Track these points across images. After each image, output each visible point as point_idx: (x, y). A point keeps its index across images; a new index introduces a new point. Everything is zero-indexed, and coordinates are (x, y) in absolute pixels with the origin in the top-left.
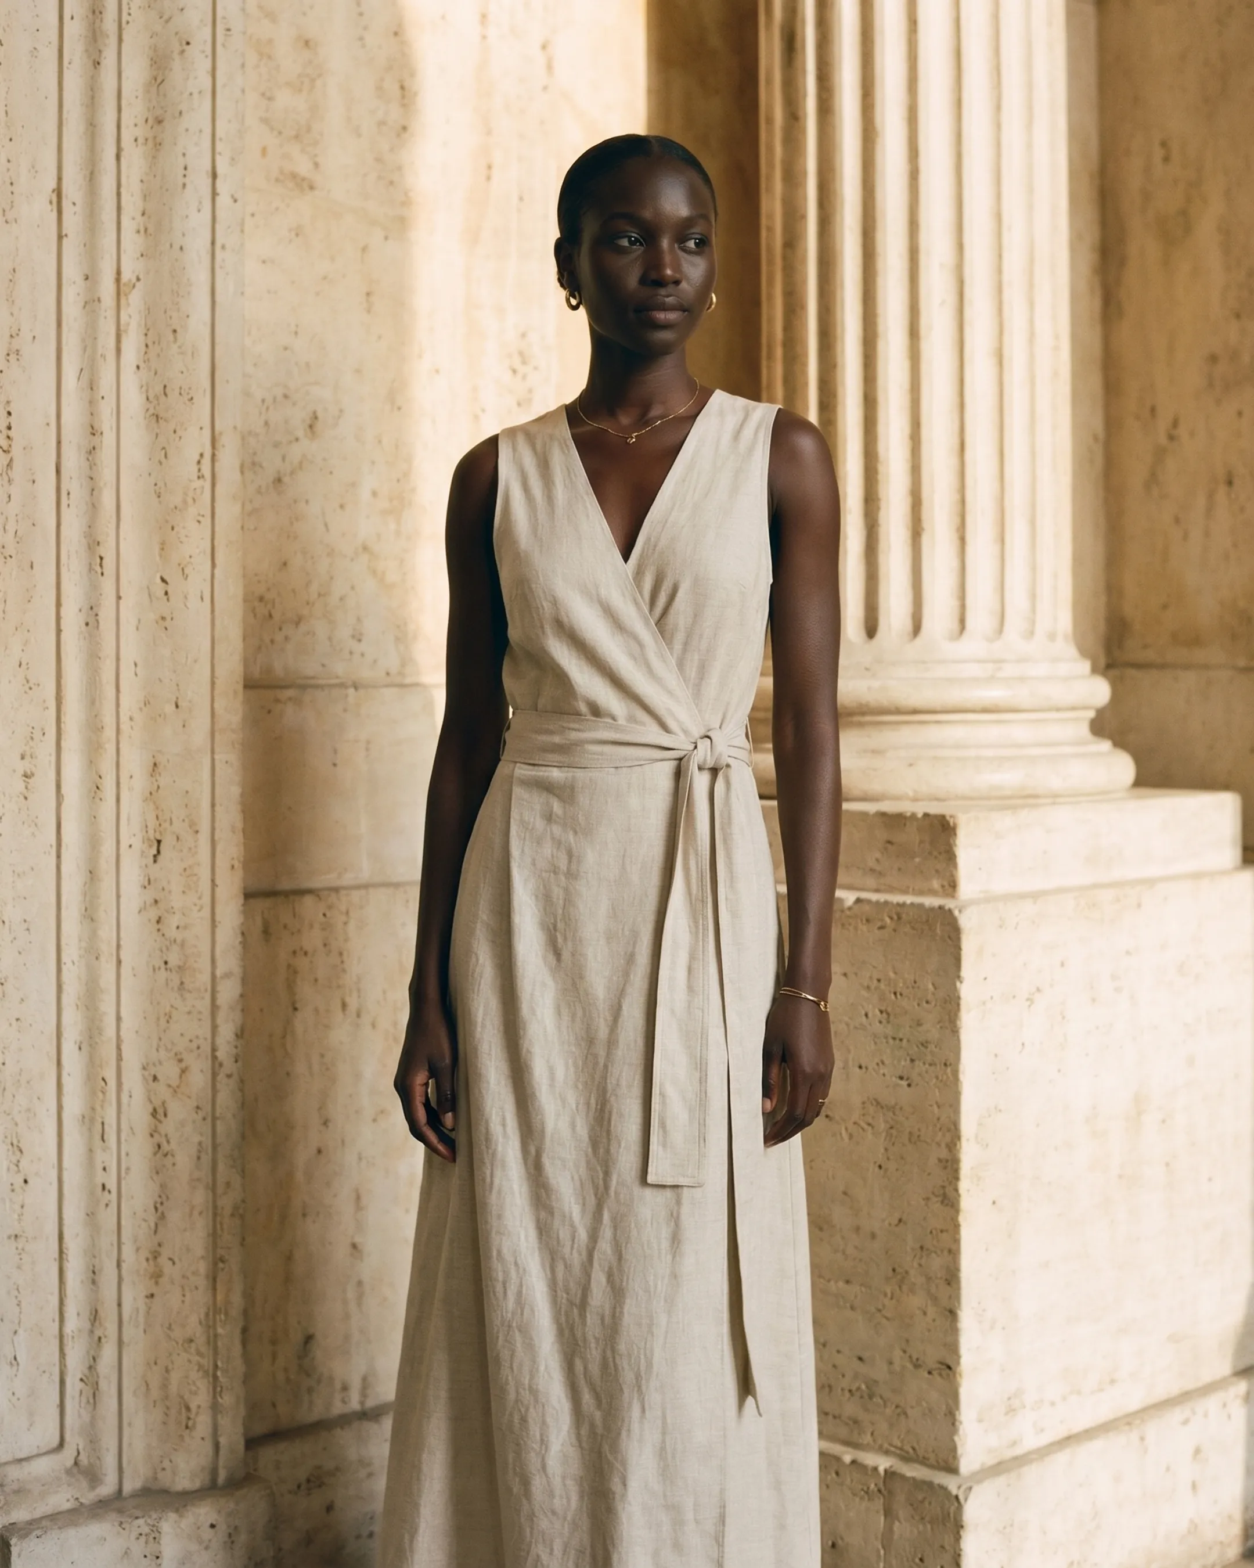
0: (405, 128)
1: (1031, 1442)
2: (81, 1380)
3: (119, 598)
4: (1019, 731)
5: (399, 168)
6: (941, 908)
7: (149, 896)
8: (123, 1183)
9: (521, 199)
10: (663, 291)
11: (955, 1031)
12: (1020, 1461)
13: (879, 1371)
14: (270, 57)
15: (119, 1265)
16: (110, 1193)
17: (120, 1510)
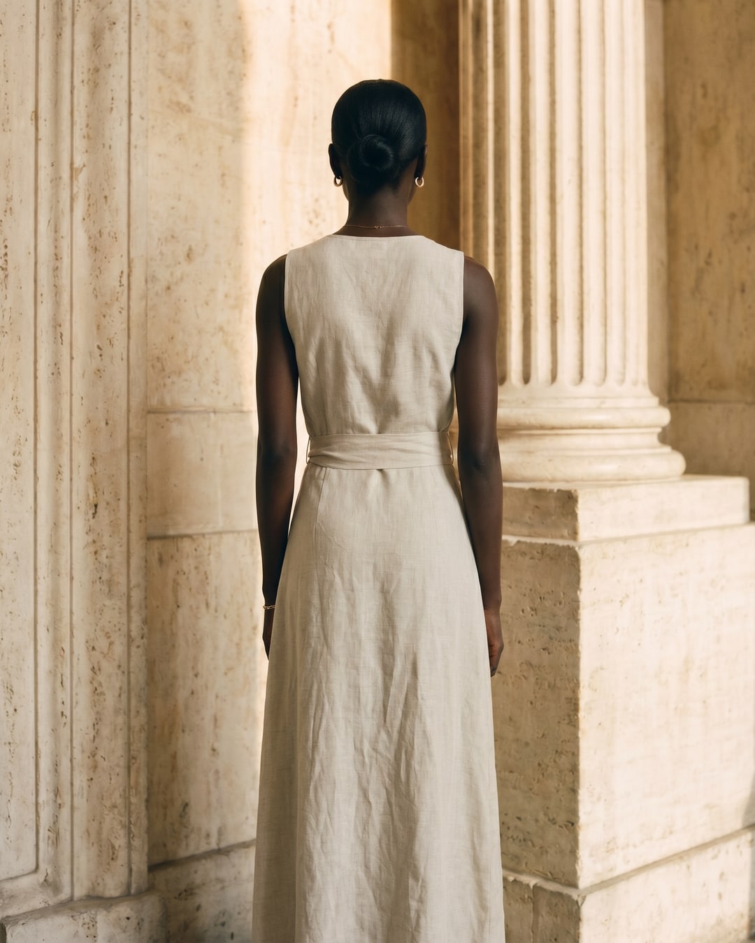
0: (245, 75)
1: (620, 870)
2: (49, 830)
3: (72, 358)
4: (616, 440)
5: (242, 99)
6: (568, 546)
7: (90, 538)
8: (74, 711)
9: (315, 118)
11: (576, 621)
12: (613, 881)
13: (530, 826)
14: (164, 31)
15: (71, 761)
16: (66, 717)
17: (72, 909)
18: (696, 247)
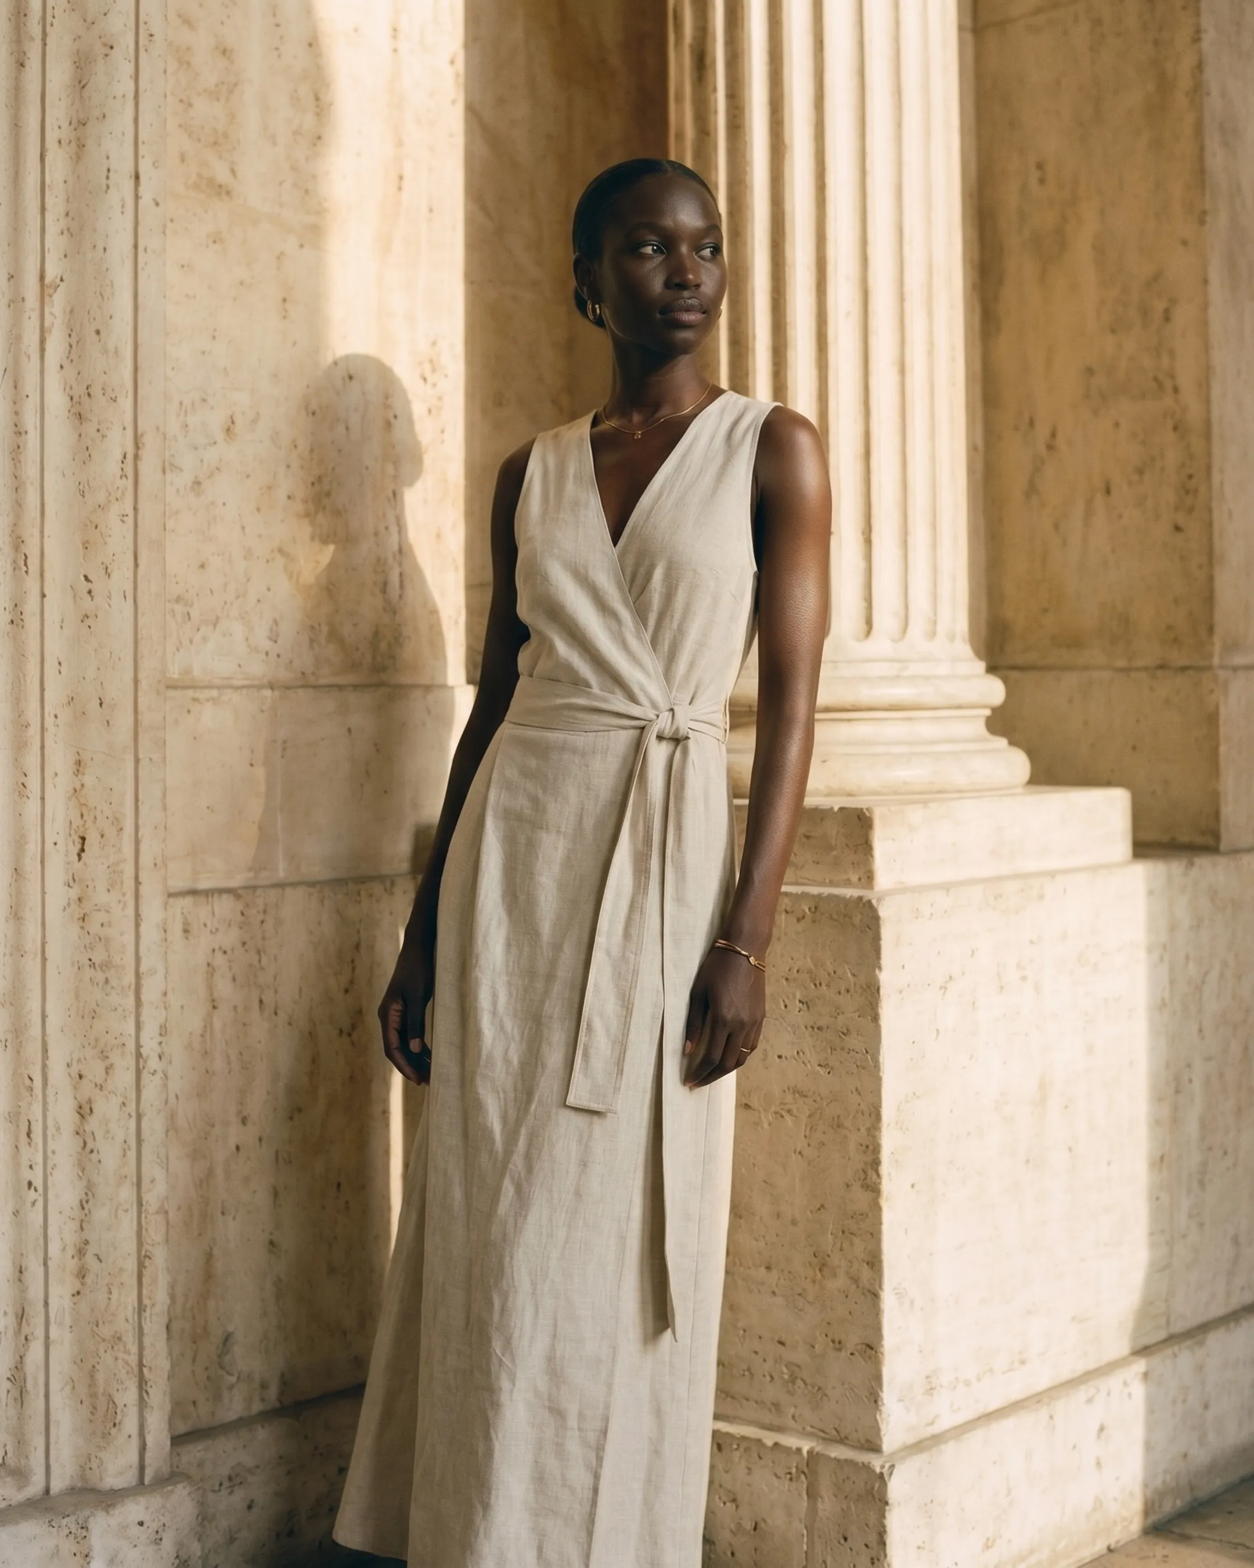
0: (319, 138)
1: (947, 1421)
2: (8, 1379)
3: (43, 596)
4: (925, 728)
5: (314, 177)
6: (860, 898)
7: (74, 893)
8: (50, 1179)
9: (431, 210)
10: (686, 294)
11: (876, 1018)
12: (936, 1440)
13: (800, 1356)
14: (189, 64)
15: (45, 1264)
16: (36, 1190)
17: (48, 1510)
18: (1032, 422)
